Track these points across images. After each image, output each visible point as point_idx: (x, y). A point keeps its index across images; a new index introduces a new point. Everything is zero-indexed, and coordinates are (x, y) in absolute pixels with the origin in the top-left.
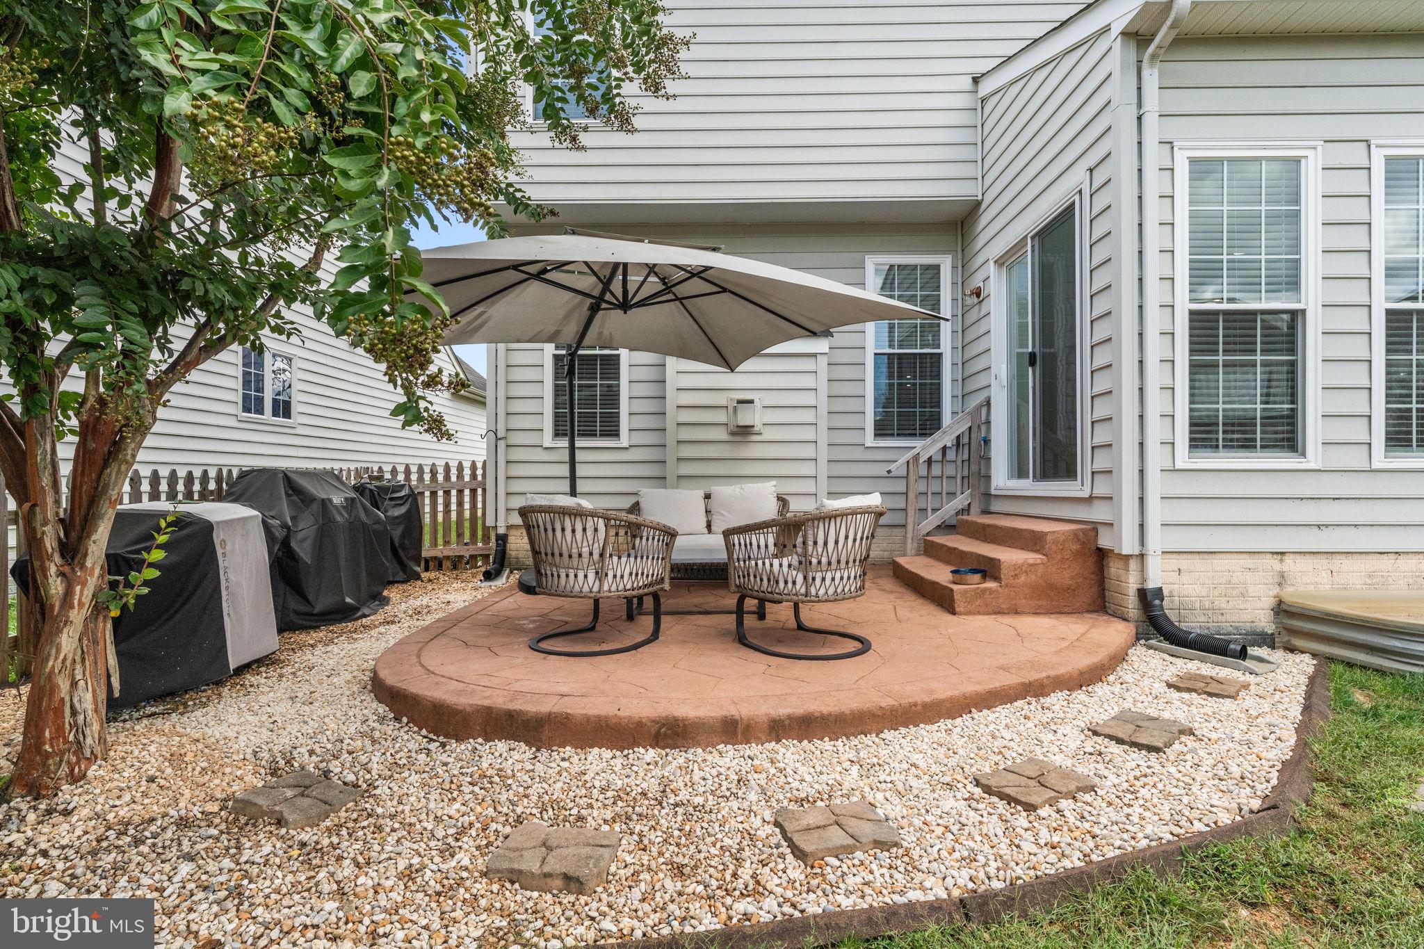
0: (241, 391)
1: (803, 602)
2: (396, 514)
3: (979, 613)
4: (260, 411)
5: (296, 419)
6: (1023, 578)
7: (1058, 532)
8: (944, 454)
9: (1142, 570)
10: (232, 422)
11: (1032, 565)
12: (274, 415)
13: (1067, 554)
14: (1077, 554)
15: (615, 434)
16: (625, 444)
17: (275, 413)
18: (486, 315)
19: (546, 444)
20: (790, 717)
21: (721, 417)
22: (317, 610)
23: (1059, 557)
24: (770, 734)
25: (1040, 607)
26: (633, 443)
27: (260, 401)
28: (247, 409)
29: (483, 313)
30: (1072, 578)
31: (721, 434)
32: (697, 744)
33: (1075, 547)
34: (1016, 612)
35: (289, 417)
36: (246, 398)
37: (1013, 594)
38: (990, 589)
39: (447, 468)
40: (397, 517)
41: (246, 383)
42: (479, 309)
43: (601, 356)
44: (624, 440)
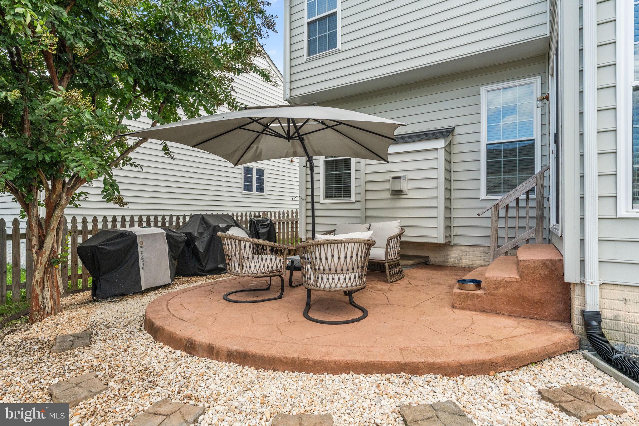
0: (243, 183)
1: (313, 290)
2: (263, 232)
3: (469, 309)
4: (251, 190)
5: (266, 192)
6: (501, 291)
7: (529, 261)
8: (517, 203)
9: (584, 295)
10: (239, 195)
11: (508, 282)
12: (257, 191)
13: (537, 277)
14: (545, 278)
15: (349, 196)
16: (353, 201)
17: (257, 190)
18: (259, 148)
19: (321, 202)
20: (236, 351)
21: (387, 186)
22: (206, 269)
23: (530, 278)
24: (227, 358)
25: (514, 312)
26: (357, 200)
27: (251, 186)
28: (245, 189)
29: (257, 148)
30: (542, 295)
31: (387, 195)
32: (198, 354)
33: (544, 272)
34: (496, 312)
35: (264, 192)
36: (245, 185)
37: (493, 300)
38: (477, 295)
39: (292, 212)
40: (263, 233)
41: (245, 180)
42: (255, 146)
43: (335, 160)
44: (353, 199)
